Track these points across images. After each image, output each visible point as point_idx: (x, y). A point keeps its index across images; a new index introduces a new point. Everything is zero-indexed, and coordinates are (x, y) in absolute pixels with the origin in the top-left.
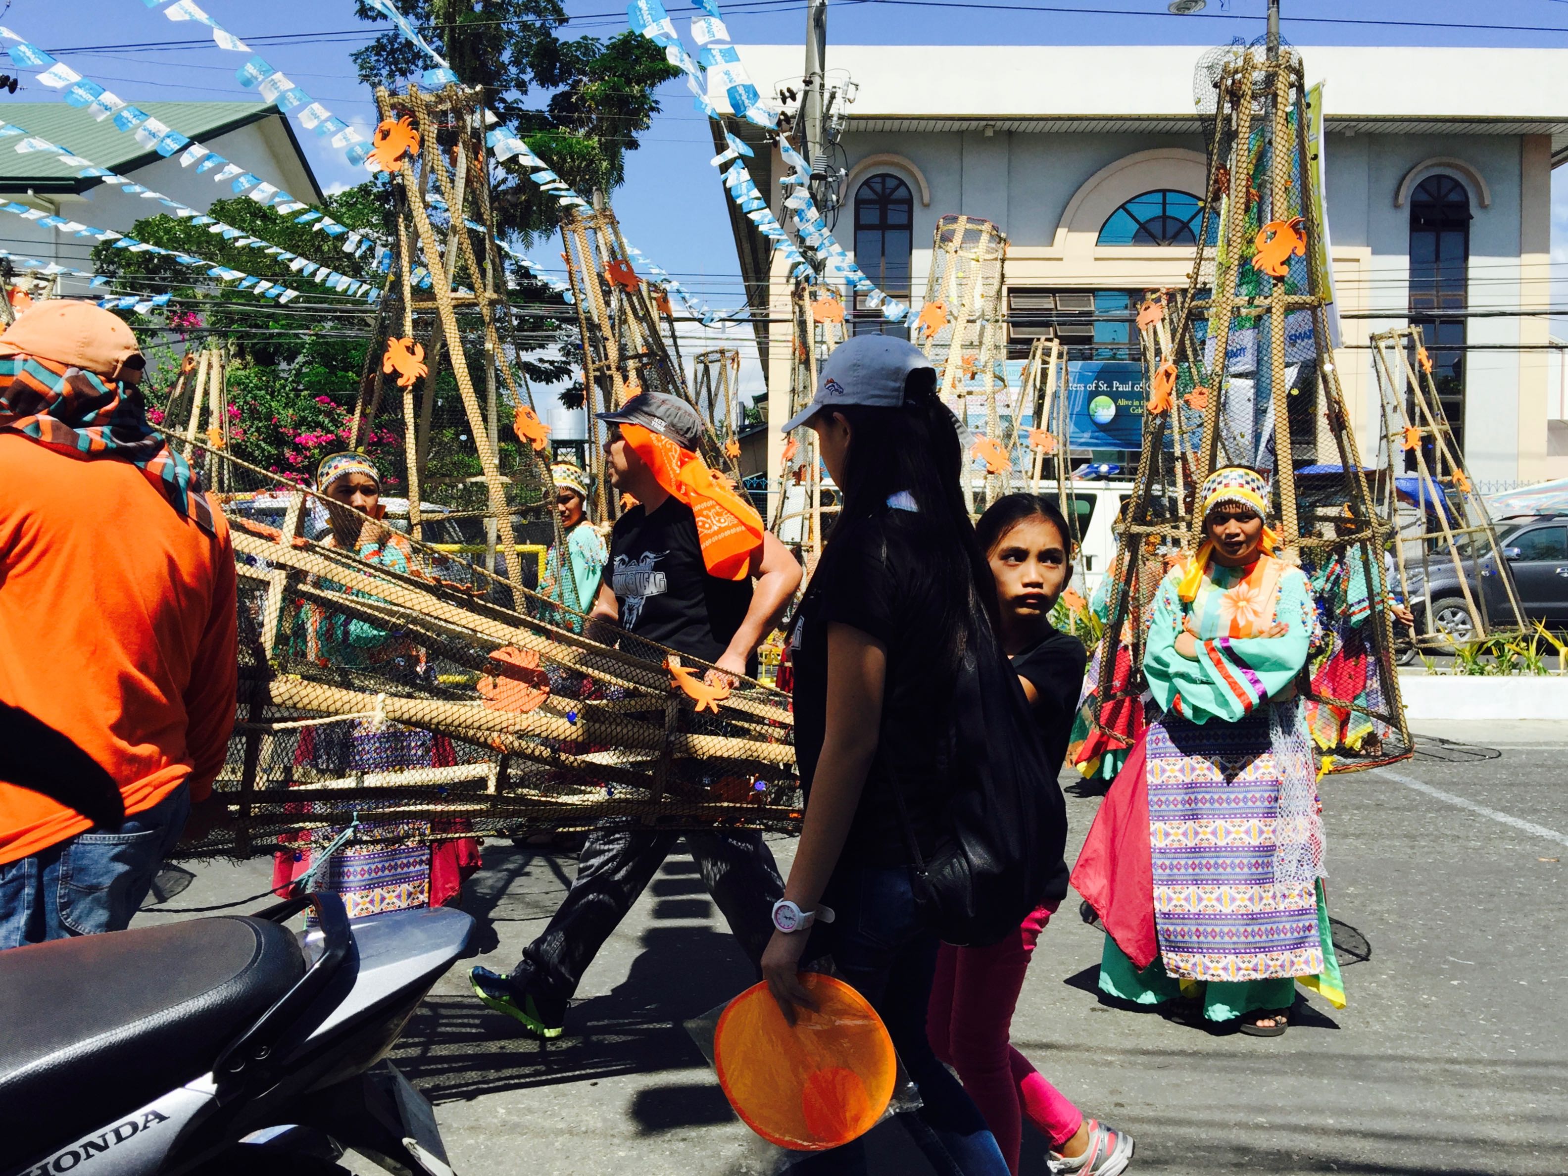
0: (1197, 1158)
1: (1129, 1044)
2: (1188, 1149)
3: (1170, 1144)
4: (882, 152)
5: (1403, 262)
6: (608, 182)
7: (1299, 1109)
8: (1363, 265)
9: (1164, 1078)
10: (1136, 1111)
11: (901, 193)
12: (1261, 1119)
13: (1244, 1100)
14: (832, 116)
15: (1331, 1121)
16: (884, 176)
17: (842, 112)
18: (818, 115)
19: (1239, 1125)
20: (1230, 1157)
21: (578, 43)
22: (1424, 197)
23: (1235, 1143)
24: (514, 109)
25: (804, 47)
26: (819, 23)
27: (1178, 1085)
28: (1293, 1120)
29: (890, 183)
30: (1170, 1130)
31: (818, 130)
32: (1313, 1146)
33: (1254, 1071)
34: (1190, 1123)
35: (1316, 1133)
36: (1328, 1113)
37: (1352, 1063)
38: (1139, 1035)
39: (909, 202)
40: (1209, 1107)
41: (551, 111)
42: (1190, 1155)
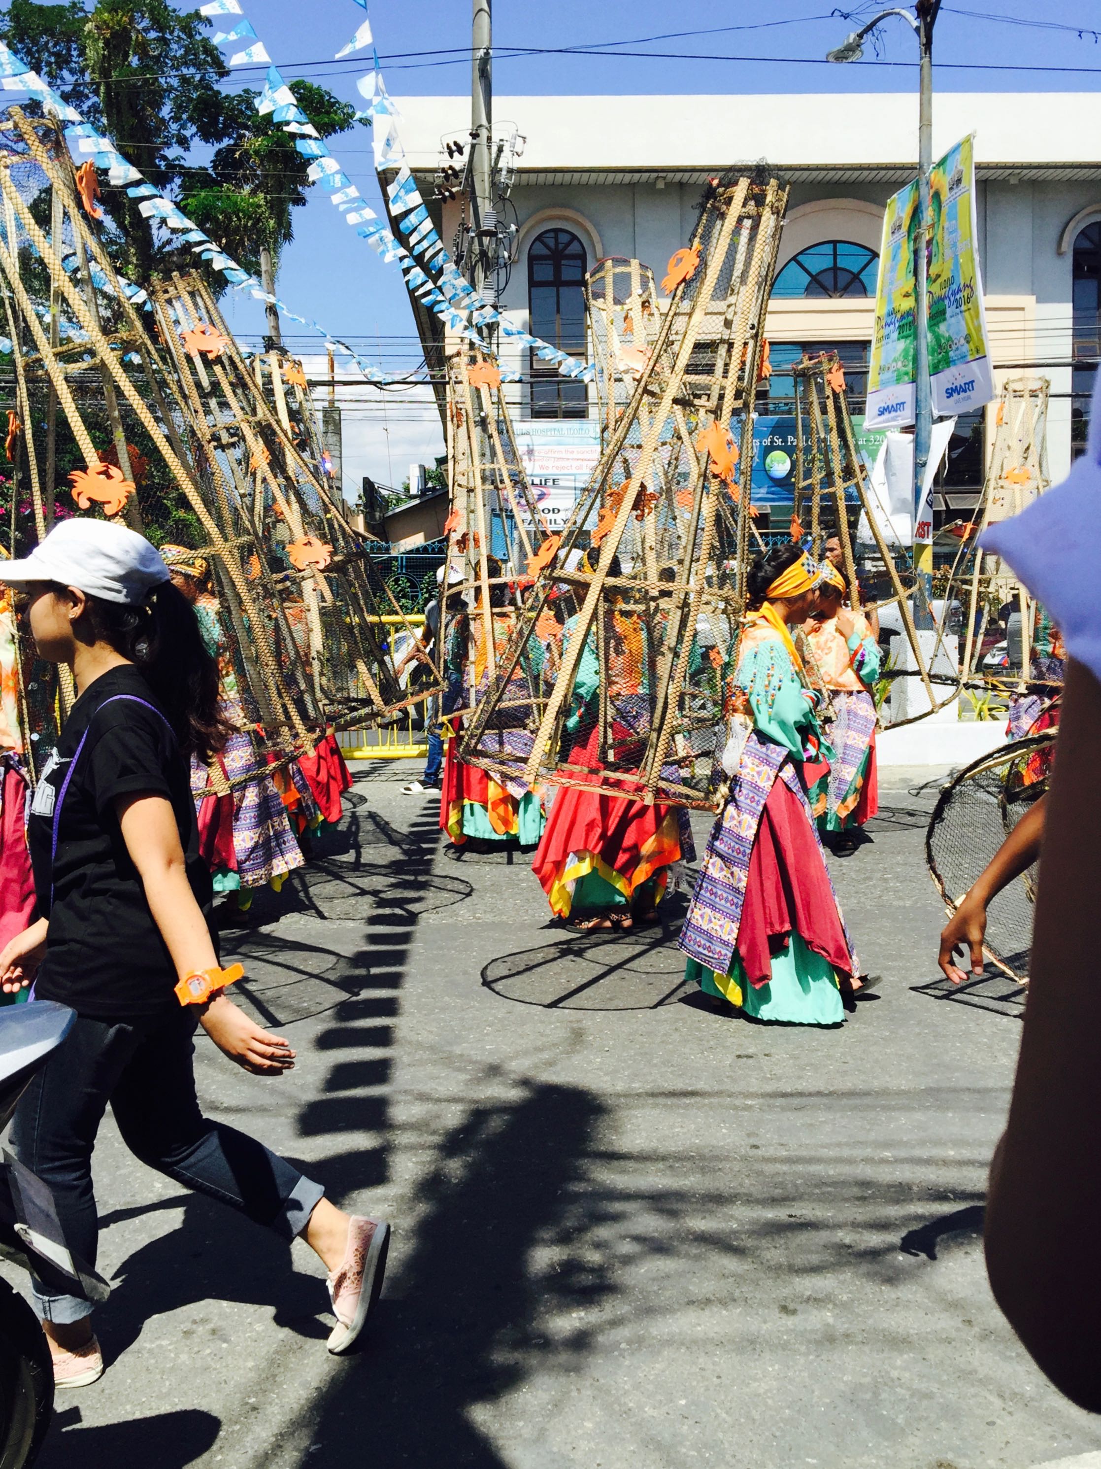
0: (823, 1193)
1: (769, 1088)
2: (816, 1186)
3: (799, 1182)
4: (554, 206)
5: (1066, 310)
6: (276, 241)
7: (922, 1143)
8: (1028, 314)
9: (799, 1119)
10: (771, 1152)
11: (574, 248)
12: (887, 1154)
13: (872, 1136)
14: (501, 170)
15: (952, 1153)
16: (556, 231)
17: (510, 166)
18: (486, 169)
19: (867, 1160)
20: (856, 1191)
21: (240, 96)
22: (1086, 244)
23: (860, 1178)
24: (175, 166)
25: (469, 99)
26: (484, 74)
27: (811, 1125)
28: (918, 1152)
29: (564, 238)
30: (800, 1168)
31: (487, 185)
32: (933, 1177)
33: (884, 1108)
34: (819, 1160)
35: (937, 1165)
36: (950, 1145)
37: (977, 1096)
38: (779, 1079)
39: (582, 257)
40: (839, 1145)
41: (215, 168)
42: (817, 1191)
